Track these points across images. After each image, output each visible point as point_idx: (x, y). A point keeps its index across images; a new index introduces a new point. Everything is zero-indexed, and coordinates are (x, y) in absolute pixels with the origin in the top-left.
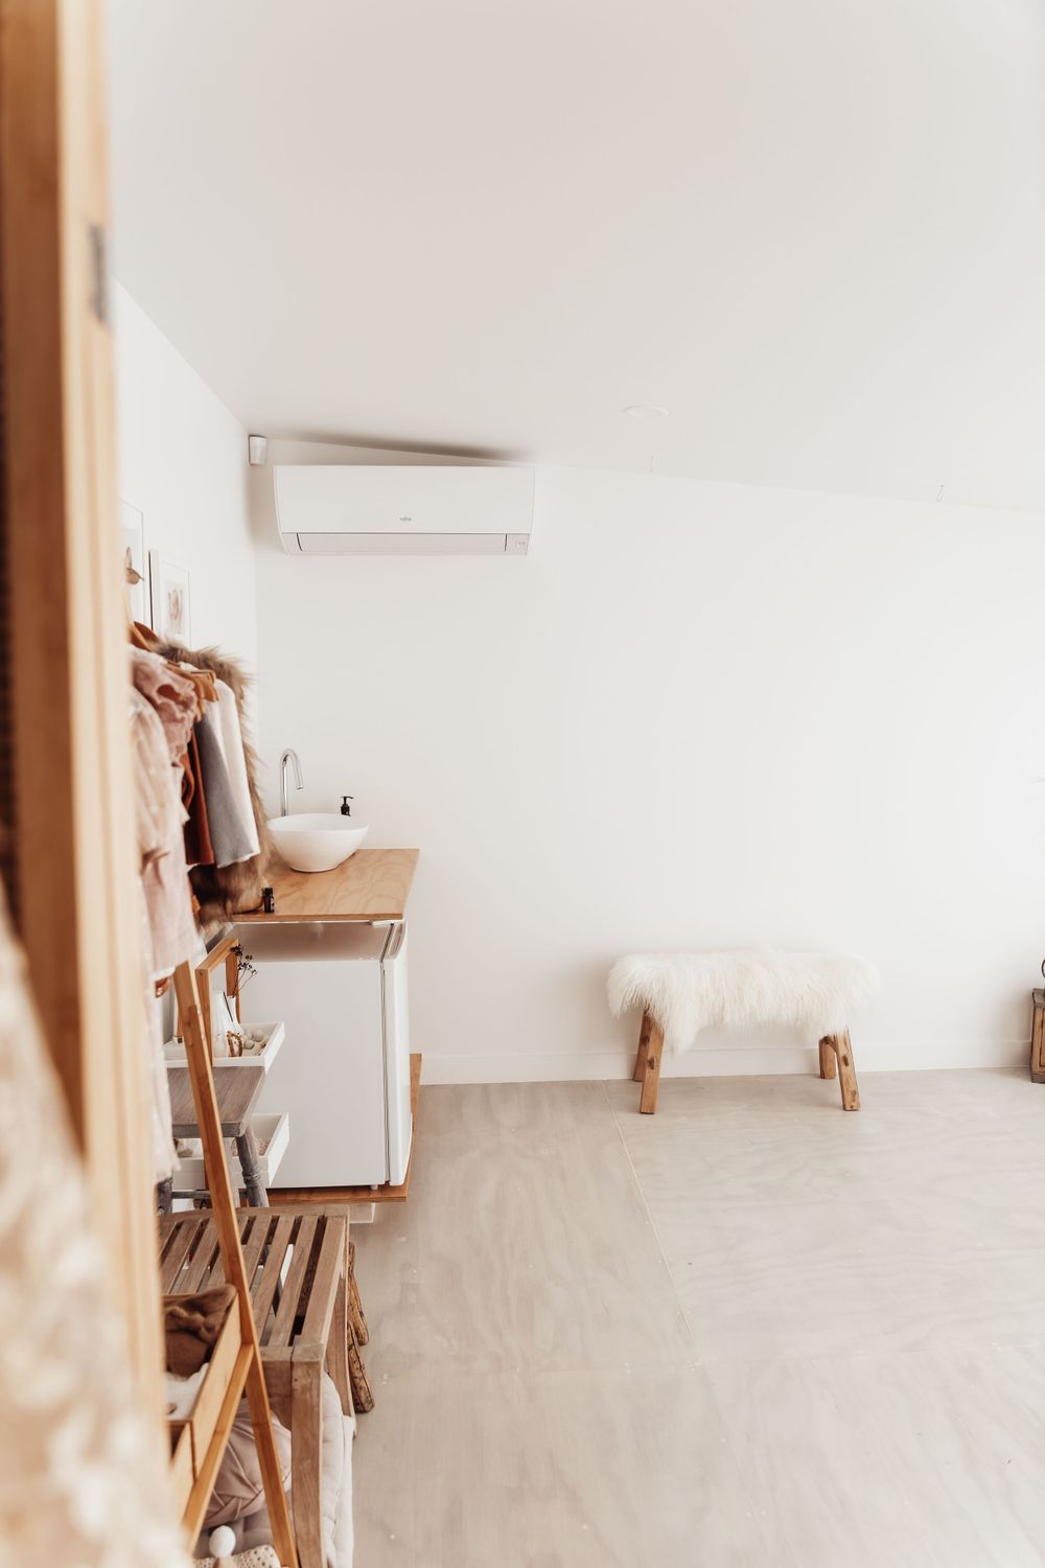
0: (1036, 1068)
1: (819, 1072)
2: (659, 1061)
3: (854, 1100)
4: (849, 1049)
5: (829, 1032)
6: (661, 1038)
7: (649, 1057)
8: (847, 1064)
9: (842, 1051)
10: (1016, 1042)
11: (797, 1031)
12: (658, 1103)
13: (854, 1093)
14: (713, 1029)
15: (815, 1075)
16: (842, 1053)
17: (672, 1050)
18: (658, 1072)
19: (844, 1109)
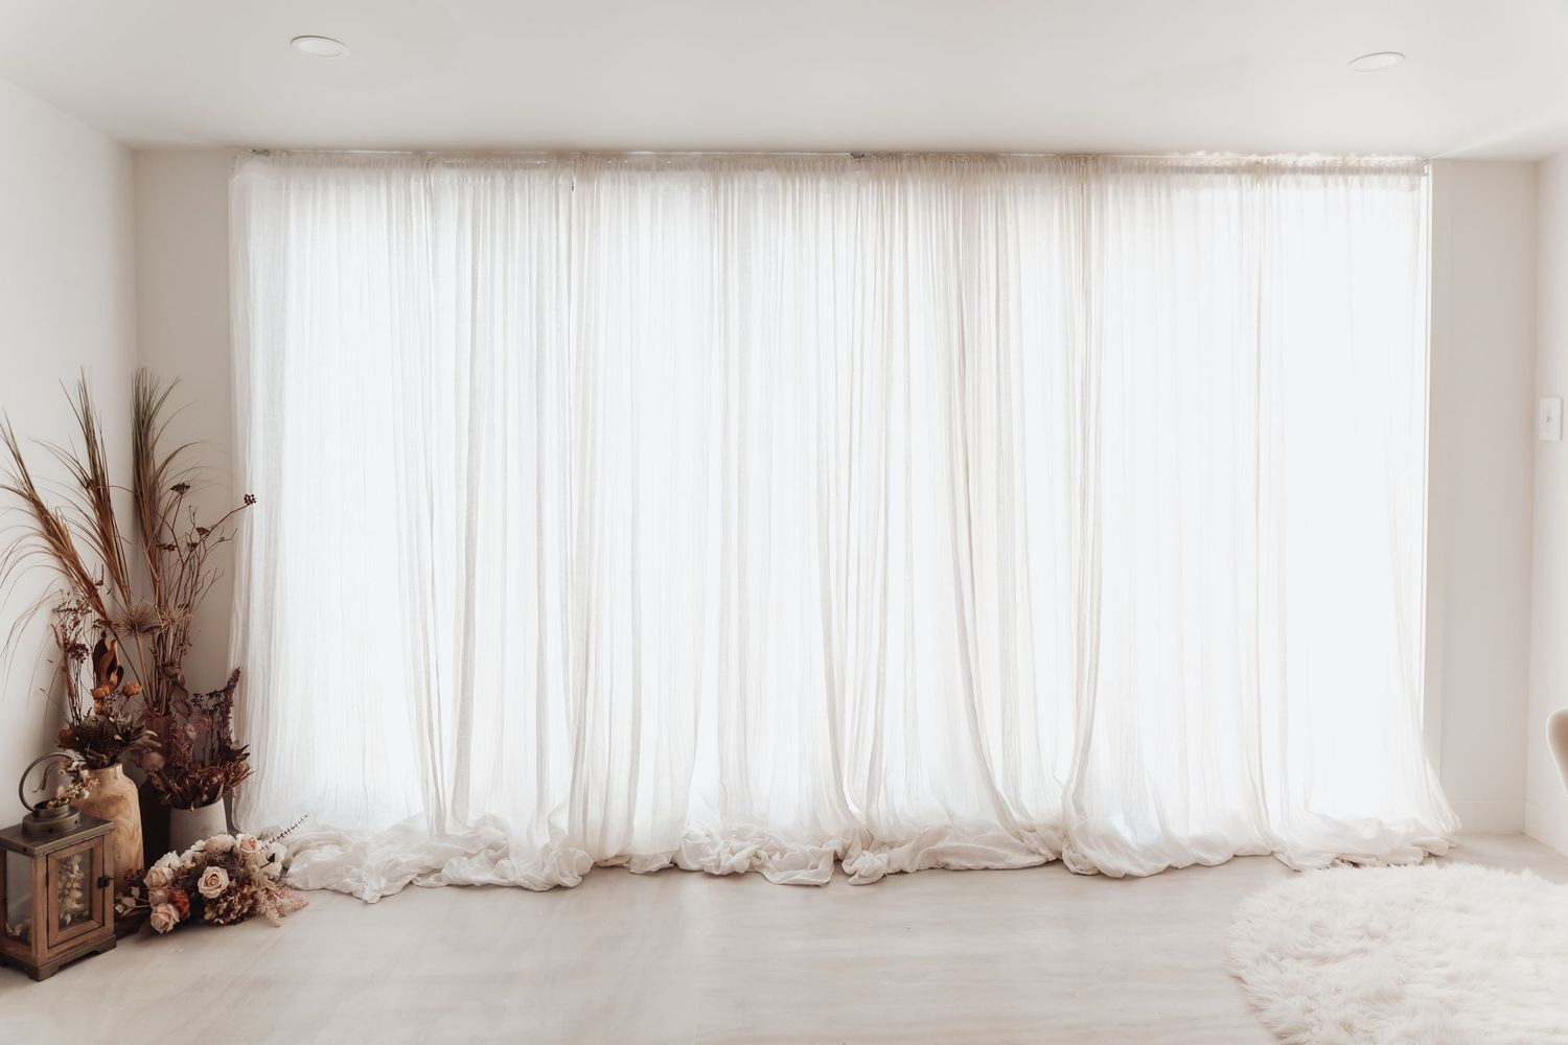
0: (43, 956)
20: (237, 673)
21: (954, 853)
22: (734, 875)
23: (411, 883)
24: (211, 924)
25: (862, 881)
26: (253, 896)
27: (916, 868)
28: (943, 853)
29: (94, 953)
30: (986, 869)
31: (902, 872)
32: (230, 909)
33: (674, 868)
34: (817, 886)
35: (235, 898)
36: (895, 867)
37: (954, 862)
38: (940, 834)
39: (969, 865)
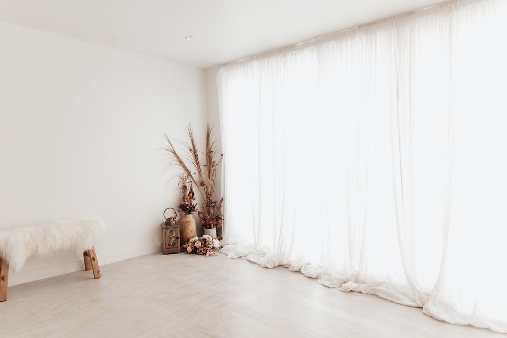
0: (165, 250)
1: (85, 269)
2: (7, 276)
3: (98, 274)
4: (95, 255)
5: (86, 249)
6: (7, 266)
7: (2, 275)
8: (94, 260)
9: (92, 256)
10: (158, 243)
11: (72, 251)
12: (8, 296)
13: (98, 271)
14: (33, 258)
15: (84, 270)
16: (92, 257)
17: (14, 270)
18: (7, 281)
19: (95, 278)
20: (222, 199)
21: (383, 292)
22: (311, 278)
23: (241, 257)
24: (197, 254)
25: (342, 290)
26: (207, 250)
27: (366, 292)
28: (379, 291)
29: (176, 253)
30: (392, 301)
31: (361, 293)
32: (201, 251)
33: (299, 271)
34: (329, 287)
35: (202, 249)
36: (359, 290)
37: (380, 295)
38: (380, 284)
39: (385, 298)
